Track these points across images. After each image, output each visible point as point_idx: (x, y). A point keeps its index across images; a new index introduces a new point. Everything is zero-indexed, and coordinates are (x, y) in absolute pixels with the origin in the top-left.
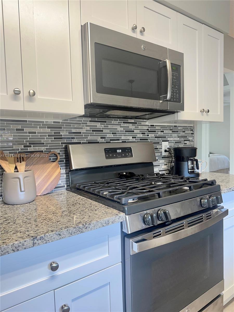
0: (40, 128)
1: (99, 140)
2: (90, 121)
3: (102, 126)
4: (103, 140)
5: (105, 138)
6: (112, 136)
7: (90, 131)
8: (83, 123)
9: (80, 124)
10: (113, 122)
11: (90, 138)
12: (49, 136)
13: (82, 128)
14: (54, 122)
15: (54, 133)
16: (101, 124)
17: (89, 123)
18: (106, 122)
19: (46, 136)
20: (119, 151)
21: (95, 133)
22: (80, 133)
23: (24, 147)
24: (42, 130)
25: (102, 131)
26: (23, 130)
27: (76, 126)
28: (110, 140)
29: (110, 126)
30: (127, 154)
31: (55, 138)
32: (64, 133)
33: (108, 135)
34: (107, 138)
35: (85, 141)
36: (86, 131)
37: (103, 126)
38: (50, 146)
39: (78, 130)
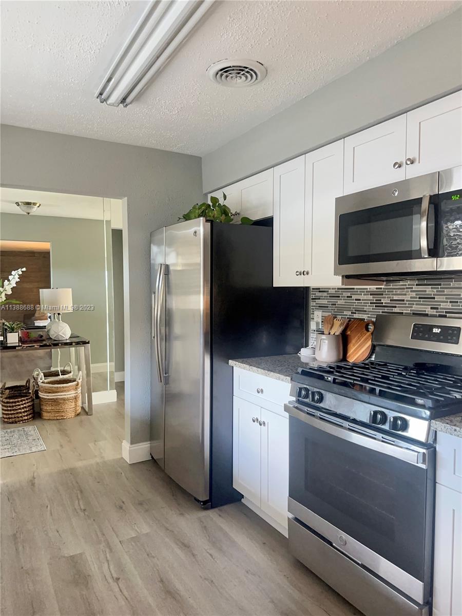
0: (364, 295)
1: (429, 311)
2: (417, 285)
3: (433, 291)
4: (434, 312)
5: (437, 308)
6: (449, 305)
7: (416, 298)
8: (407, 288)
9: (404, 289)
10: (453, 284)
11: (415, 307)
12: (371, 303)
13: (406, 295)
14: (377, 288)
15: (376, 300)
16: (432, 288)
17: (415, 288)
18: (440, 285)
19: (368, 303)
20: (435, 330)
21: (423, 301)
22: (403, 300)
23: (352, 313)
24: (365, 297)
25: (434, 298)
26: (351, 297)
27: (398, 293)
28: (446, 312)
29: (446, 291)
30: (449, 338)
31: (376, 306)
32: (384, 301)
33: (443, 305)
34: (441, 309)
35: (408, 311)
36: (411, 298)
37: (435, 290)
38: (371, 314)
39: (401, 297)
